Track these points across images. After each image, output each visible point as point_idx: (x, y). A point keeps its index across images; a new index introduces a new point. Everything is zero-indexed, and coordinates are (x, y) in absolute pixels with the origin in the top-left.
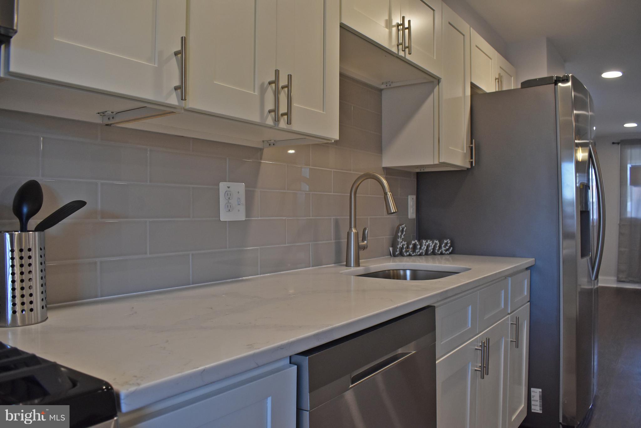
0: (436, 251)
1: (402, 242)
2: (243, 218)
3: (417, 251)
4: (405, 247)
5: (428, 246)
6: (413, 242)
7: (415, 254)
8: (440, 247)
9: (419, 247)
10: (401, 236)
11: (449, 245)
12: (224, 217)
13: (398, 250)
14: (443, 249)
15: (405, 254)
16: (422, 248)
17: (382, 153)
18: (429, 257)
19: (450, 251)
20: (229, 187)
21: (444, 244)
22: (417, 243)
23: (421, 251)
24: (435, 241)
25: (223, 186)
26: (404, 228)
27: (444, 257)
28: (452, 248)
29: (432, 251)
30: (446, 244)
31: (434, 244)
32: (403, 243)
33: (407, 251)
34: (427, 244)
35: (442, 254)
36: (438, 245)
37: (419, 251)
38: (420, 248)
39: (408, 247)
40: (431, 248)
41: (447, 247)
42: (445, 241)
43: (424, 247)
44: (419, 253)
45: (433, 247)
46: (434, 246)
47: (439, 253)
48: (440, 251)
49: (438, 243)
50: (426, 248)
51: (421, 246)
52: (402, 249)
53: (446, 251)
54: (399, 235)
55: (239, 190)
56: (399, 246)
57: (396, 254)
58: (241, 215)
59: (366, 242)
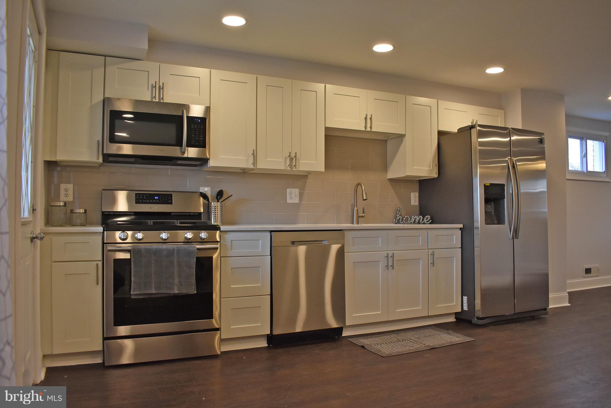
0: (421, 222)
1: (399, 216)
2: (298, 202)
3: (408, 221)
4: (401, 219)
5: (415, 219)
6: (406, 217)
7: (407, 223)
8: (423, 220)
9: (409, 219)
10: (399, 213)
11: (429, 219)
12: (289, 201)
13: (397, 220)
14: (425, 221)
15: (401, 222)
16: (412, 220)
17: (387, 172)
19: (430, 222)
20: (291, 190)
22: (409, 217)
23: (411, 221)
24: (420, 216)
25: (288, 190)
26: (400, 209)
27: (426, 225)
28: (431, 220)
29: (418, 221)
30: (427, 218)
32: (400, 217)
33: (402, 221)
34: (414, 218)
38: (410, 220)
39: (403, 219)
40: (417, 220)
41: (428, 220)
42: (426, 217)
43: (413, 220)
44: (409, 222)
45: (418, 219)
46: (419, 219)
47: (423, 223)
48: (423, 222)
49: (422, 217)
51: (411, 219)
52: (399, 219)
53: (427, 222)
54: (398, 213)
55: (296, 191)
56: (397, 219)
57: (396, 222)
58: (296, 200)
59: (364, 214)
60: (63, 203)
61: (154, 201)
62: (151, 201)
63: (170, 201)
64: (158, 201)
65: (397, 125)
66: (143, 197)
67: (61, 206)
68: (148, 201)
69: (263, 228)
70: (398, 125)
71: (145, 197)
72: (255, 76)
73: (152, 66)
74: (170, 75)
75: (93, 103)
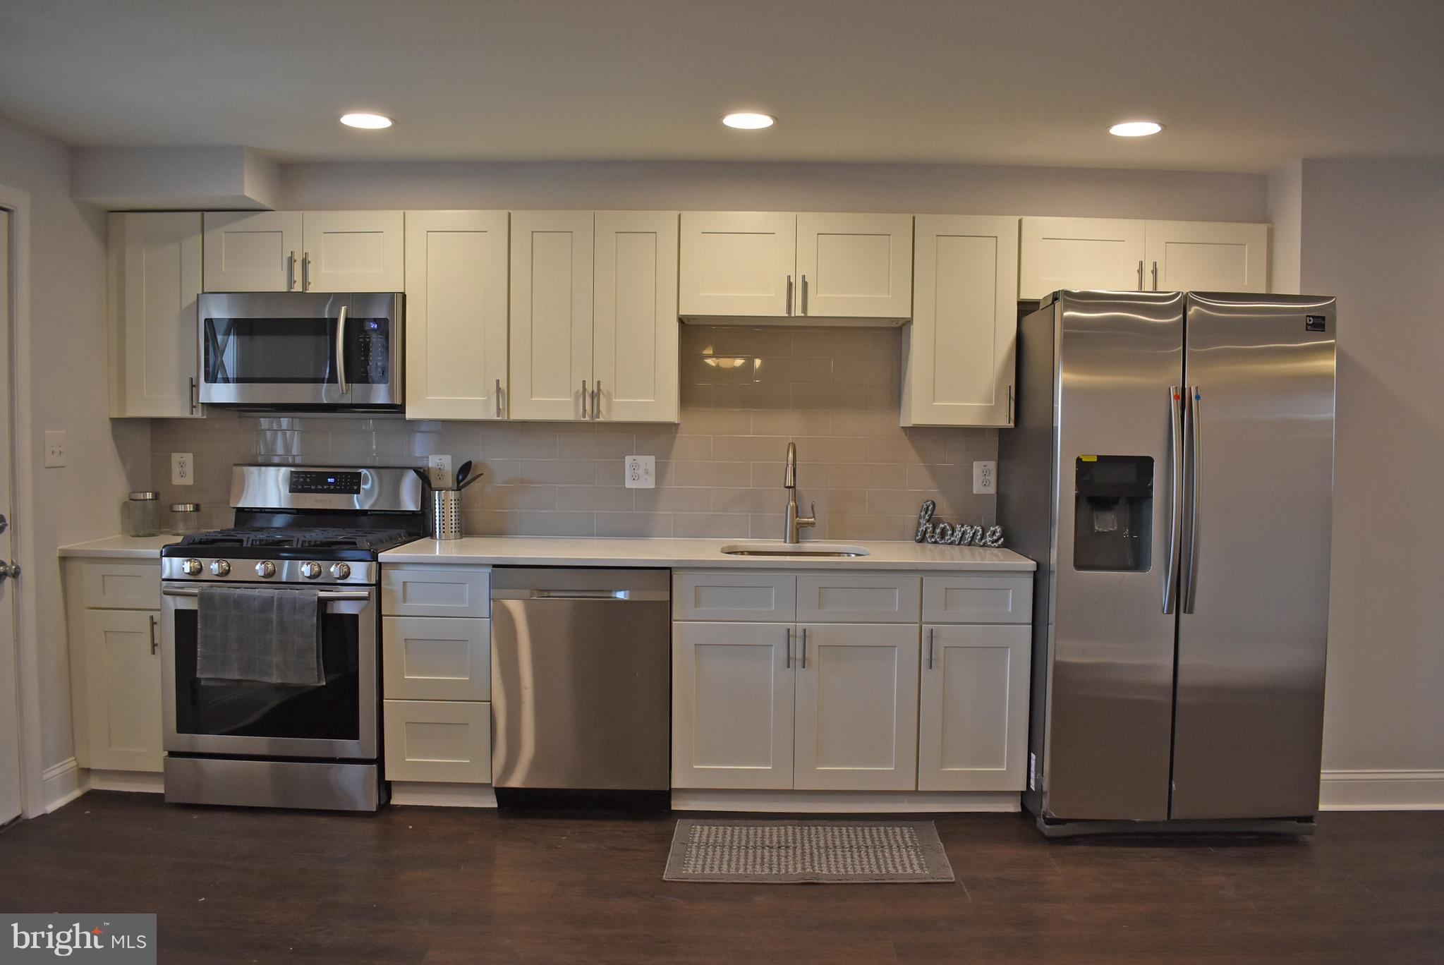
0: (977, 541)
1: (925, 524)
2: (653, 486)
3: (947, 538)
4: (929, 530)
5: (963, 534)
6: (942, 526)
7: (943, 541)
8: (983, 536)
9: (950, 532)
10: (924, 516)
11: (998, 534)
12: (629, 484)
13: (919, 534)
14: (988, 539)
15: (929, 540)
16: (955, 534)
17: (900, 409)
18: (966, 549)
19: (1000, 542)
20: (634, 460)
21: (989, 533)
22: (948, 527)
23: (952, 539)
24: (975, 527)
26: (929, 506)
27: (989, 551)
28: (1002, 539)
29: (969, 539)
30: (994, 533)
31: (974, 531)
32: (927, 525)
33: (933, 537)
34: (963, 529)
35: (984, 545)
36: (980, 532)
37: (950, 539)
38: (952, 534)
39: (934, 531)
40: (968, 536)
41: (995, 538)
42: (993, 529)
43: (958, 534)
44: (949, 541)
45: (971, 535)
46: (974, 534)
47: (981, 544)
48: (983, 541)
49: (980, 530)
50: (960, 535)
51: (953, 531)
52: (925, 532)
53: (993, 542)
54: (922, 514)
55: (648, 462)
56: (920, 529)
57: (917, 538)
58: (649, 483)
59: (813, 519)
60: (151, 494)
61: (325, 487)
62: (320, 487)
63: (355, 487)
64: (332, 487)
65: (887, 296)
66: (305, 478)
67: (147, 500)
68: (313, 487)
69: (468, 558)
70: (889, 295)
71: (308, 480)
72: (504, 213)
73: (287, 219)
74: (324, 233)
75: (183, 307)
